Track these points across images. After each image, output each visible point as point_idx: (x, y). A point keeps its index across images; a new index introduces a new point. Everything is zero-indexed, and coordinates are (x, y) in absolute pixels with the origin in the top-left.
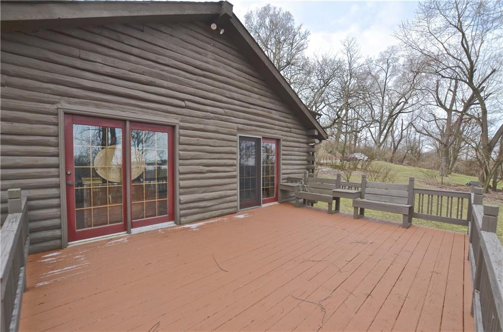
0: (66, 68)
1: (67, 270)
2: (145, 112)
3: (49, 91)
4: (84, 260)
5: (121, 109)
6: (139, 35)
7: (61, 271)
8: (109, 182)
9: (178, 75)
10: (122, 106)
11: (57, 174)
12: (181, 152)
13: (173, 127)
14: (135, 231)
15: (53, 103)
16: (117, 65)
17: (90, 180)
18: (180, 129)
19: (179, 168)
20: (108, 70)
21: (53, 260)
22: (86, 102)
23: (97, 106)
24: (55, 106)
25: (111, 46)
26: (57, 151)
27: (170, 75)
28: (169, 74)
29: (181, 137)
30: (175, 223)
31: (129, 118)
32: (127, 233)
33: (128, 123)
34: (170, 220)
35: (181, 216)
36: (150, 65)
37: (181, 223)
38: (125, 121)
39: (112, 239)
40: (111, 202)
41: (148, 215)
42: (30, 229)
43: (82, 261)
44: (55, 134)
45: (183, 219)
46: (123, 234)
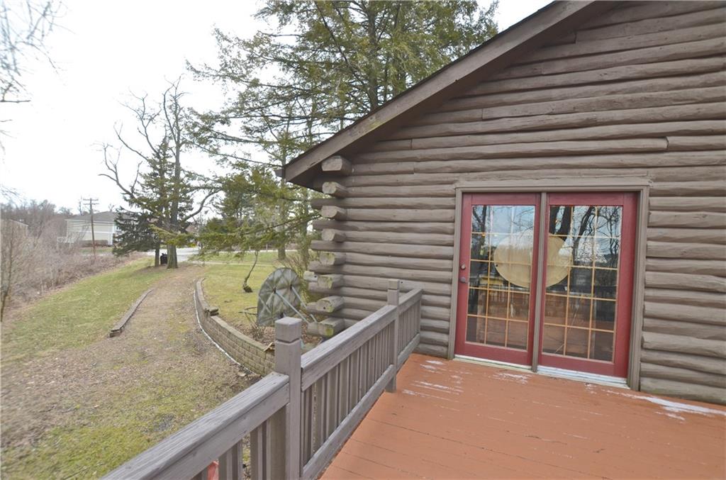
0: (467, 137)
1: (438, 388)
2: (575, 174)
3: (450, 169)
4: (459, 385)
5: (533, 177)
6: (568, 51)
7: (430, 386)
8: (512, 285)
9: (652, 89)
10: (536, 171)
11: (450, 267)
12: (651, 243)
13: (636, 194)
14: (544, 370)
15: (451, 183)
16: (529, 111)
17: (487, 279)
18: (651, 195)
19: (644, 275)
20: (518, 123)
21: (433, 370)
22: (487, 175)
23: (501, 178)
24: (453, 186)
25: (522, 87)
26: (452, 239)
27: (629, 96)
28: (626, 95)
29: (653, 212)
30: (628, 384)
31: (546, 189)
32: (531, 369)
33: (544, 196)
34: (616, 374)
35: (643, 374)
36: (586, 92)
37: (642, 387)
38: (540, 193)
39: (506, 371)
40: (512, 315)
41: (572, 350)
42: (421, 326)
43: (457, 385)
44: (450, 220)
45: (647, 382)
46: (524, 368)
